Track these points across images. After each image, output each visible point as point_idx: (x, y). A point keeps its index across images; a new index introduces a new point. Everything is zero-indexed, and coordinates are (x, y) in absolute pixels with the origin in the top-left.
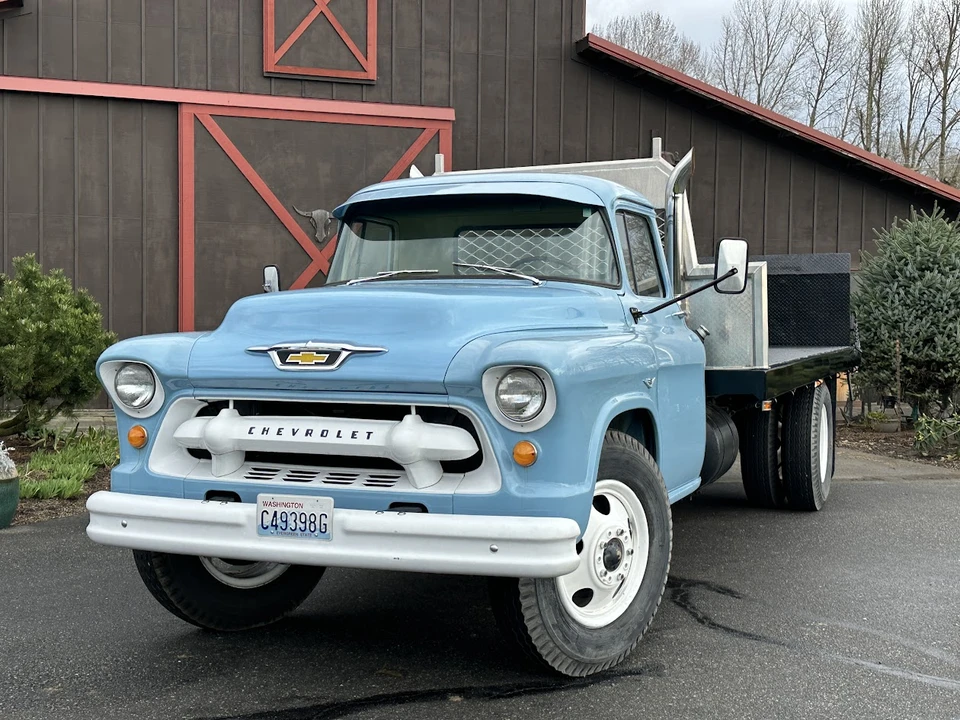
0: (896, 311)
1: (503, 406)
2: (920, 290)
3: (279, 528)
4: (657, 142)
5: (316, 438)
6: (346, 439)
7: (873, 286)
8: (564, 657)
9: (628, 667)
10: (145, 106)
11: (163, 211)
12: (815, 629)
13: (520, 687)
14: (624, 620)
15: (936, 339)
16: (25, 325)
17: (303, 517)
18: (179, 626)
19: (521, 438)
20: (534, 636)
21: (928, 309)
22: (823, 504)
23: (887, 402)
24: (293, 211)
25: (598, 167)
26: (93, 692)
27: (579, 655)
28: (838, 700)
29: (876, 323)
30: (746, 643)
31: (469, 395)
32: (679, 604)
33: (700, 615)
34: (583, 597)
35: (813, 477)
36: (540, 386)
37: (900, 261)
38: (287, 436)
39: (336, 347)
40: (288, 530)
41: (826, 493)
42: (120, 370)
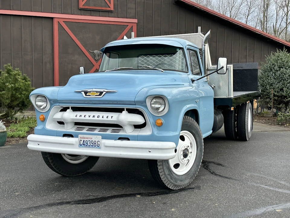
0: (272, 81)
1: (152, 108)
2: (279, 74)
3: (85, 145)
4: (199, 28)
5: (96, 118)
6: (105, 118)
7: (265, 73)
8: (171, 184)
9: (190, 187)
10: (43, 18)
11: (49, 51)
12: (247, 176)
13: (157, 193)
14: (189, 173)
15: (284, 89)
16: (8, 85)
17: (92, 142)
18: (56, 175)
19: (158, 118)
20: (162, 177)
21: (282, 80)
22: (249, 139)
23: (269, 108)
24: (88, 51)
25: (181, 36)
26: (30, 194)
27: (176, 183)
28: (254, 196)
29: (266, 84)
30: (226, 180)
31: (142, 105)
32: (205, 168)
33: (212, 172)
34: (177, 166)
35: (246, 130)
36: (163, 102)
37: (273, 65)
38: (87, 117)
39: (102, 90)
40: (88, 146)
41: (250, 135)
42: (36, 98)
